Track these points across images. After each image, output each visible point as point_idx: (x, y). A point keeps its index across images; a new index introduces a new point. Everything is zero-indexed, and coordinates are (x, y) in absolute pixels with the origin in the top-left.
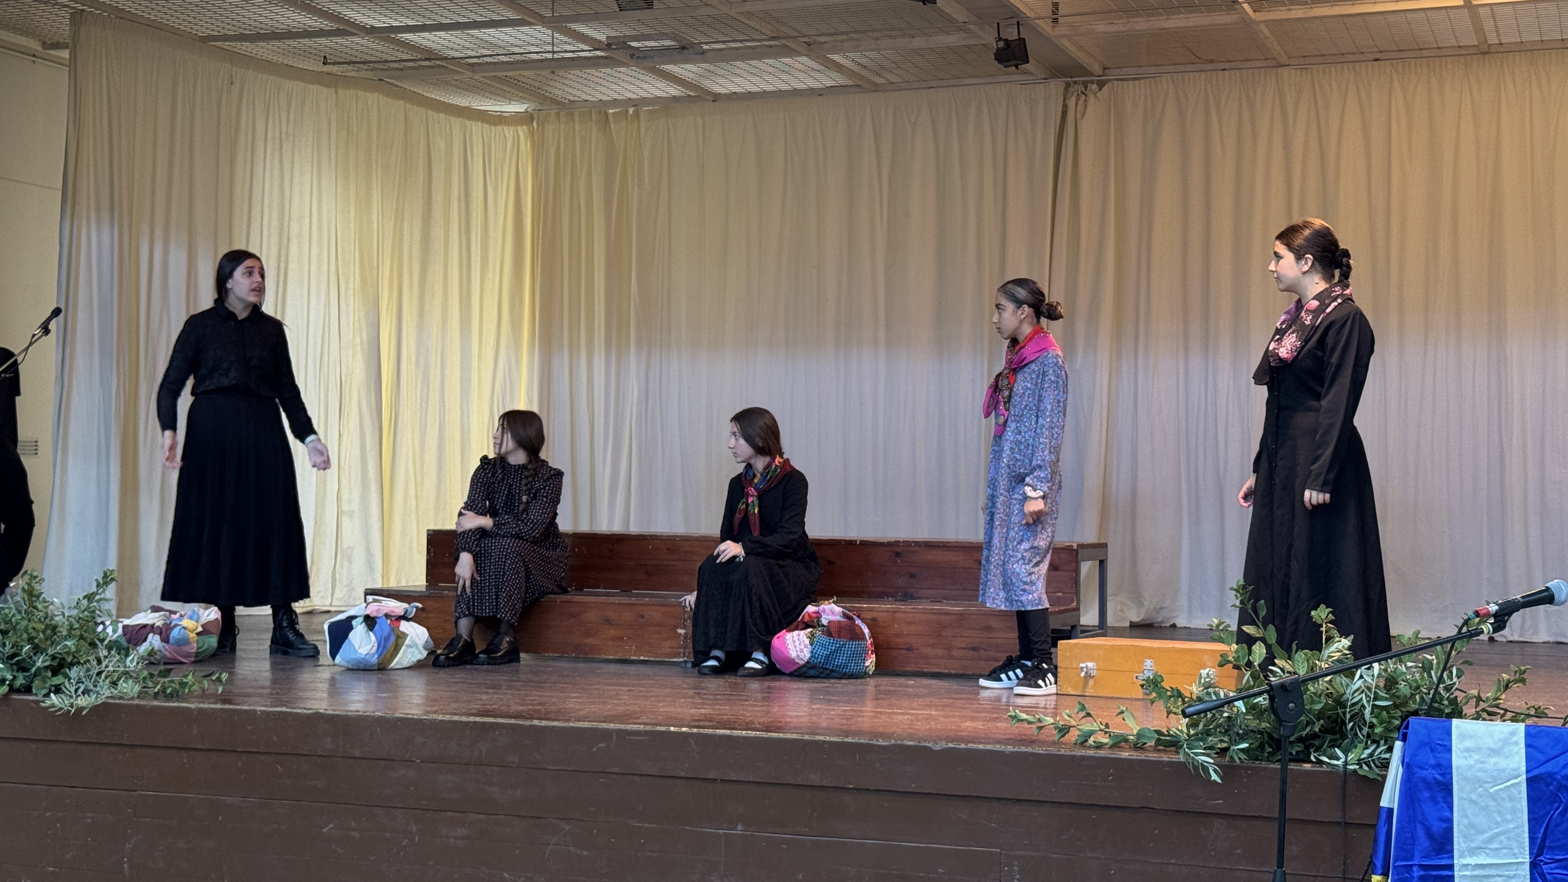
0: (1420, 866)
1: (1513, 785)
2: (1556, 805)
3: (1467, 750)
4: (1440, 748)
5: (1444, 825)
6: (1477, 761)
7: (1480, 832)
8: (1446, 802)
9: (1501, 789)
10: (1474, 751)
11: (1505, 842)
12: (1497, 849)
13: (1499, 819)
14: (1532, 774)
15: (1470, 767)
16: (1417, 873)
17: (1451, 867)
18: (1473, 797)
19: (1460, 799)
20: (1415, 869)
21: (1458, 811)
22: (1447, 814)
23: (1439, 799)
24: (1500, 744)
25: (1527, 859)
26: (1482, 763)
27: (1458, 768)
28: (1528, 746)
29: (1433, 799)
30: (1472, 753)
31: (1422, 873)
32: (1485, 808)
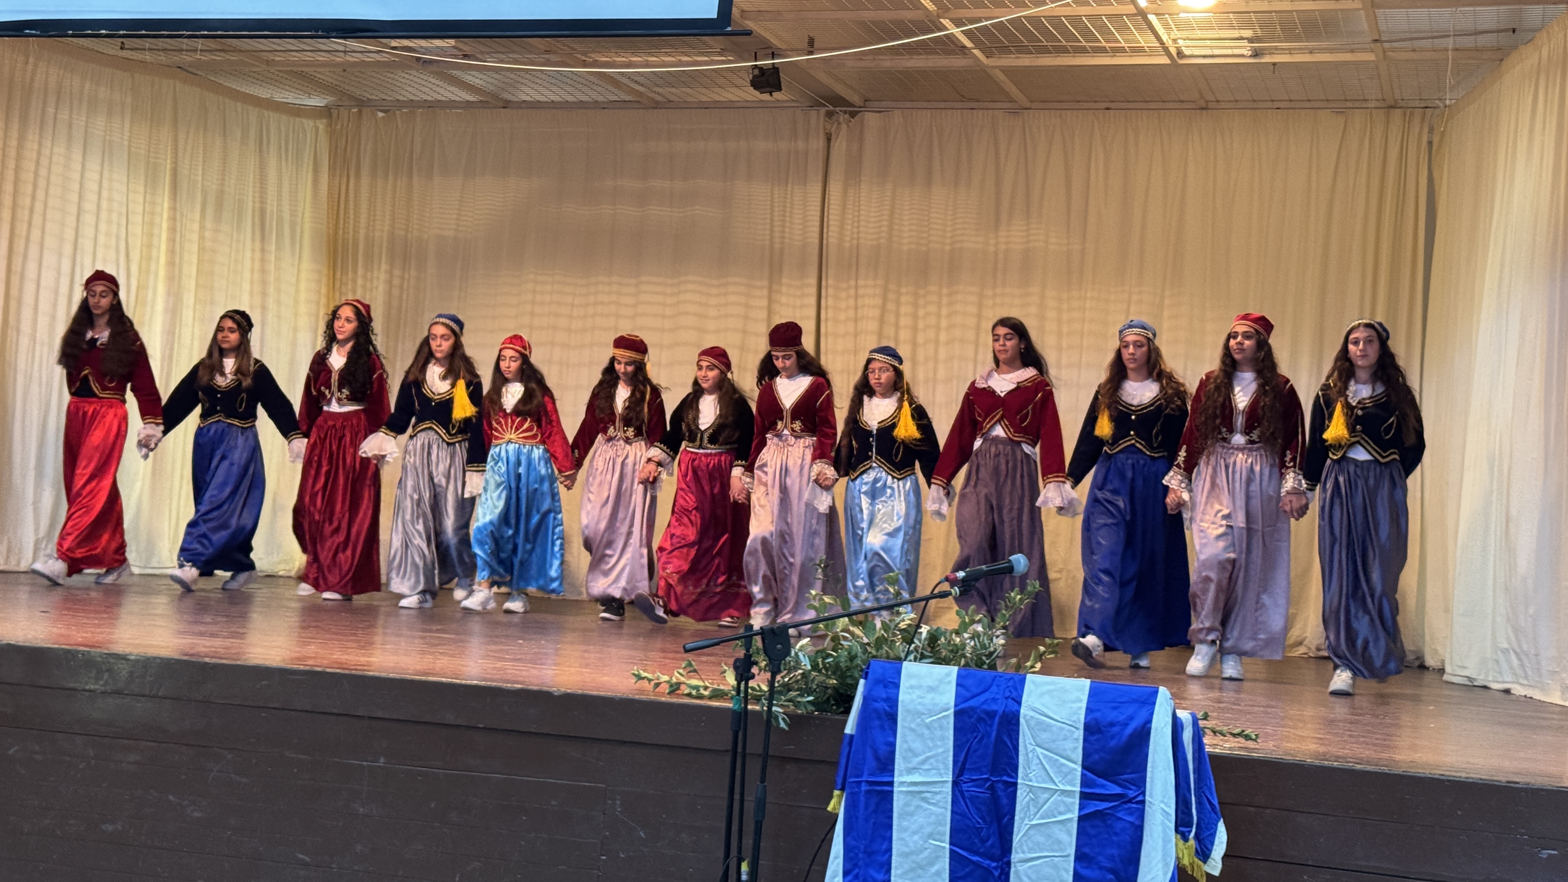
0: (867, 782)
1: (944, 717)
2: (975, 734)
3: (912, 687)
4: (891, 685)
5: (889, 749)
6: (918, 696)
7: (916, 756)
8: (891, 730)
9: (934, 720)
10: (917, 688)
11: (935, 764)
12: (928, 770)
13: (931, 745)
14: (958, 708)
15: (912, 701)
16: (864, 787)
17: (891, 784)
18: (913, 726)
19: (903, 727)
20: (863, 784)
21: (901, 737)
22: (891, 739)
23: (887, 727)
24: (937, 683)
25: (950, 778)
26: (922, 698)
27: (903, 701)
28: (958, 685)
29: (882, 727)
30: (916, 690)
31: (868, 788)
32: (921, 736)
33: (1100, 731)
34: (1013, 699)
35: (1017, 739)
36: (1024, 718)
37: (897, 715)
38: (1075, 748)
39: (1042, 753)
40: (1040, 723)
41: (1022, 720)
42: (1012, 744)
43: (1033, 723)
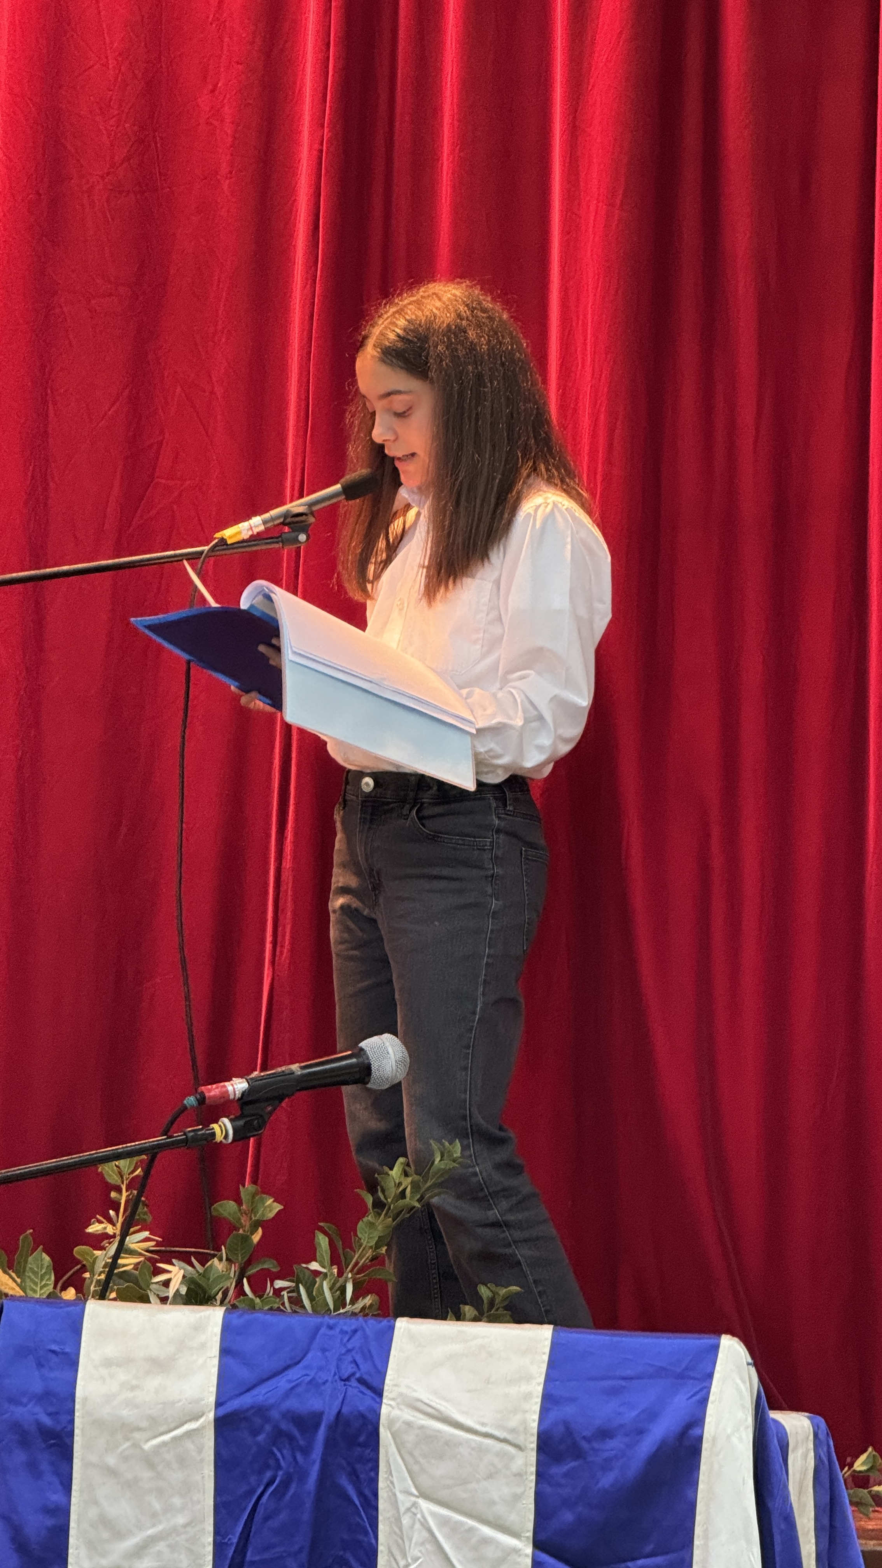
1: (189, 1434)
2: (268, 1474)
3: (108, 1363)
4: (54, 1359)
5: (50, 1522)
6: (123, 1385)
7: (121, 1535)
8: (57, 1473)
9: (165, 1444)
10: (119, 1365)
11: (168, 1556)
13: (157, 1506)
14: (223, 1411)
15: (109, 1398)
18: (111, 1460)
19: (87, 1465)
21: (81, 1491)
22: (56, 1498)
23: (45, 1466)
24: (171, 1349)
26: (133, 1388)
27: (85, 1399)
28: (225, 1352)
29: (32, 1467)
32: (132, 1485)
33: (577, 1453)
34: (361, 1381)
35: (374, 1481)
36: (390, 1428)
37: (71, 1434)
38: (517, 1498)
39: (433, 1514)
40: (428, 1437)
41: (384, 1434)
42: (361, 1494)
43: (410, 1438)
